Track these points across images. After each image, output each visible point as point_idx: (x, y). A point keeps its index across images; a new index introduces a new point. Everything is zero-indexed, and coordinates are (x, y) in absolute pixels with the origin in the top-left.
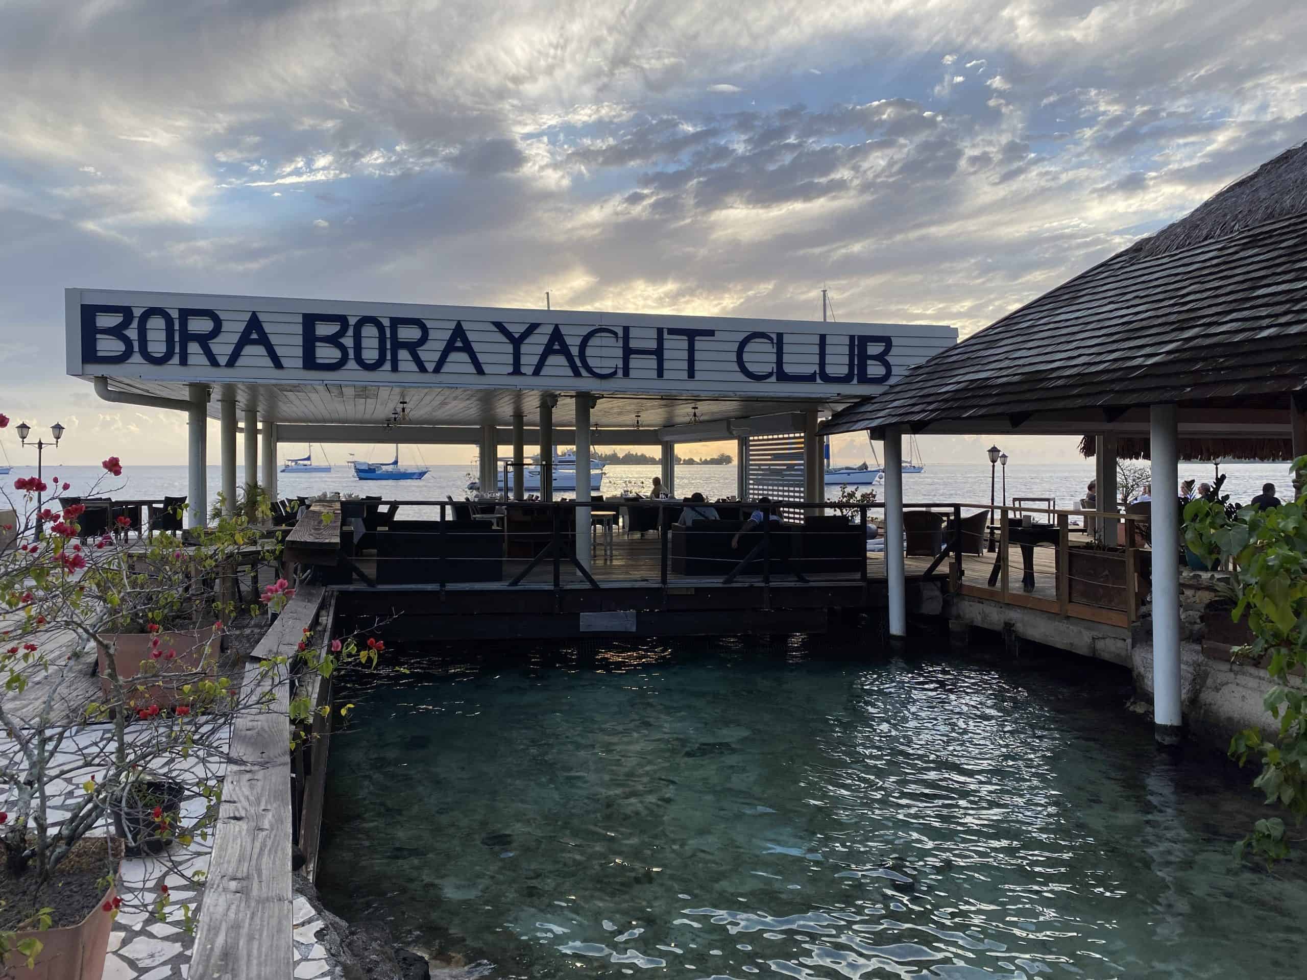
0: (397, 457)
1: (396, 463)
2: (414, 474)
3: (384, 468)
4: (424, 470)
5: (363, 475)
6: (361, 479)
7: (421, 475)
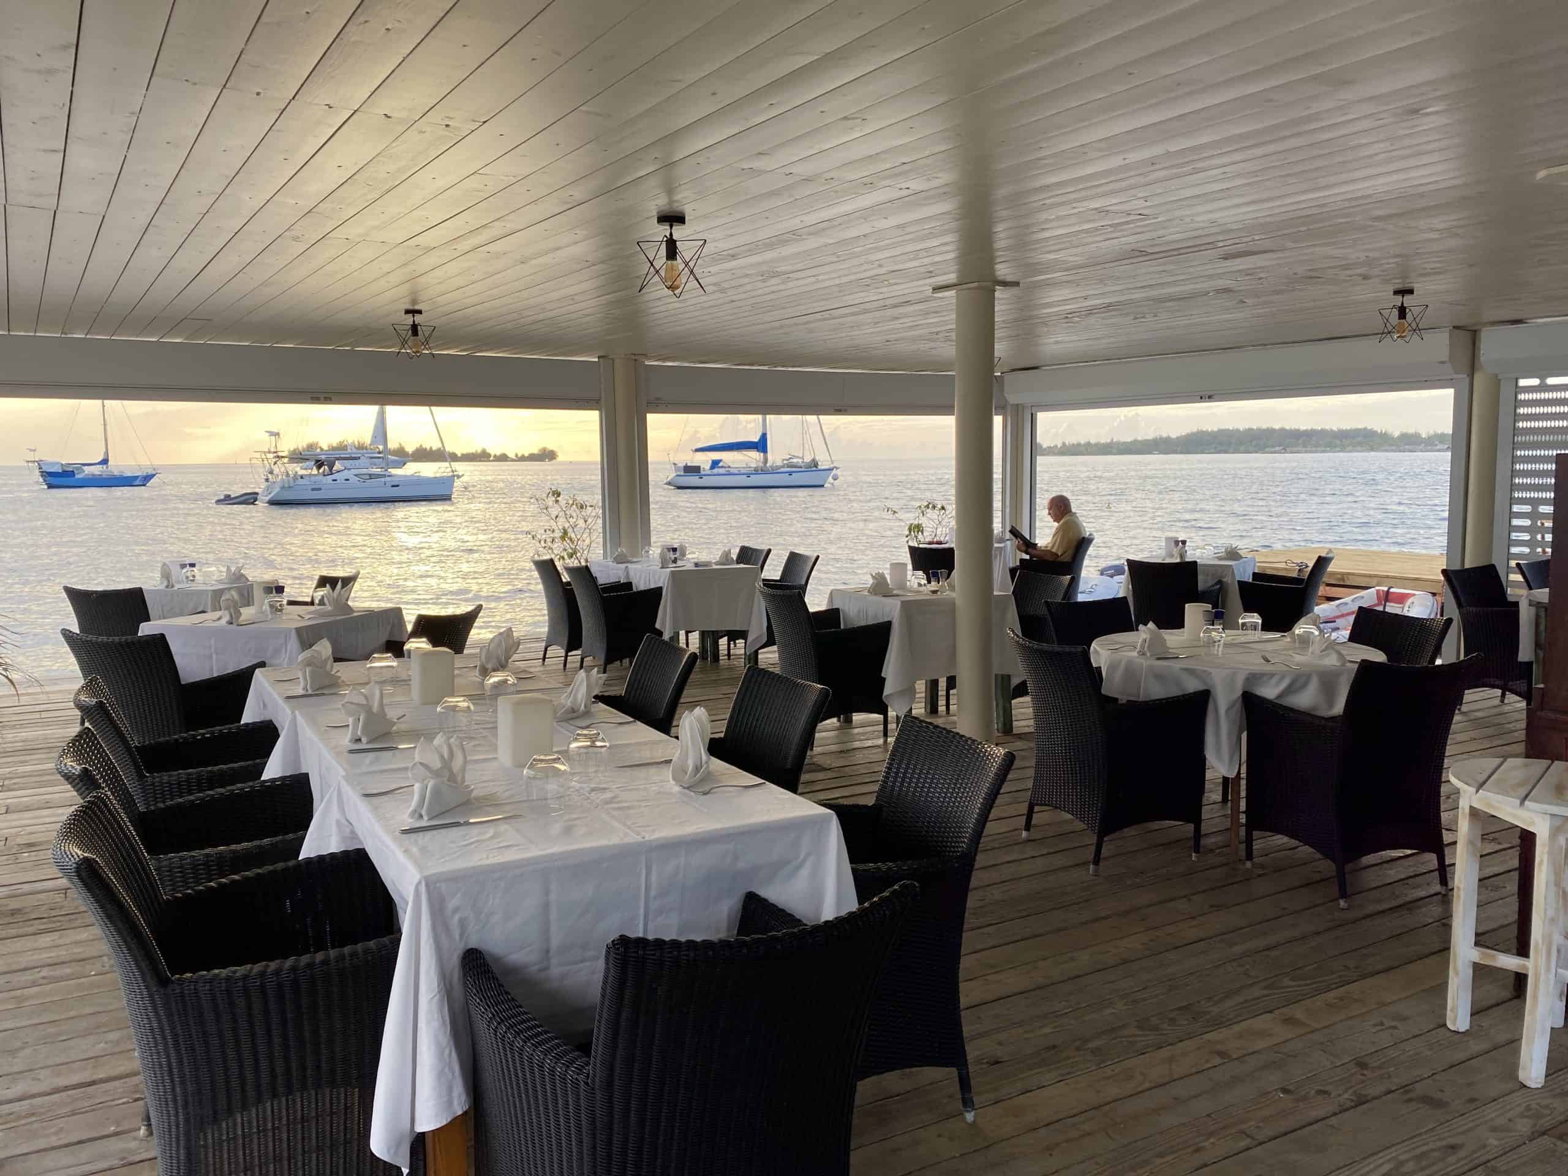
0: (107, 453)
1: (105, 462)
2: (137, 477)
3: (87, 470)
4: (151, 472)
5: (51, 480)
6: (50, 486)
7: (147, 478)
